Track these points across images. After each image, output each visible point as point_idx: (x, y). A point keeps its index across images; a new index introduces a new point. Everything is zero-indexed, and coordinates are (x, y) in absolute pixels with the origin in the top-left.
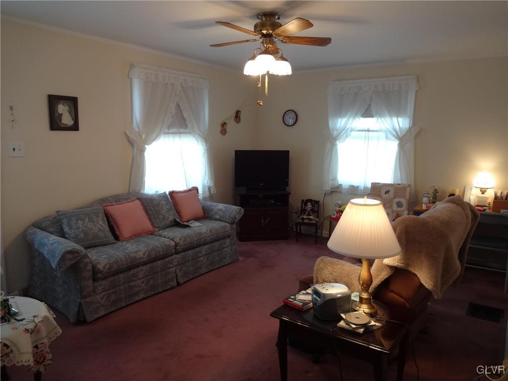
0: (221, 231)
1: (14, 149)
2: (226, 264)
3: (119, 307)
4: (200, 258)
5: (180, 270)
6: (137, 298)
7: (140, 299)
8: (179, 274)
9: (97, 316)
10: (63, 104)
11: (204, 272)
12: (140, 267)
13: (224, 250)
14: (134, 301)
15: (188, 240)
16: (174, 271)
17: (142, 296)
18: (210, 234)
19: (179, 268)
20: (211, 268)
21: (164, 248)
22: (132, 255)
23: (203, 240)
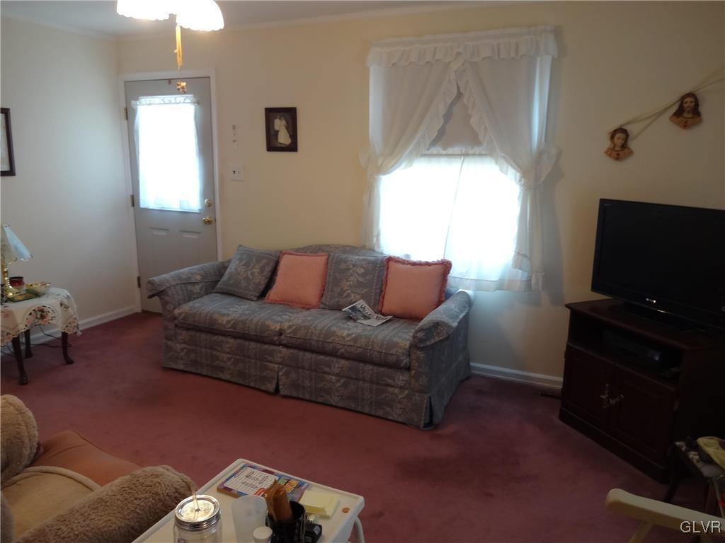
0: (377, 349)
1: (234, 172)
2: (390, 418)
3: (199, 372)
4: (330, 376)
5: (287, 374)
6: (221, 376)
7: (224, 378)
8: (283, 380)
9: (174, 366)
10: (280, 119)
11: (334, 404)
12: (228, 338)
13: (391, 389)
14: (216, 376)
15: (301, 334)
16: (276, 369)
17: (228, 377)
18: (351, 343)
19: (284, 370)
20: (353, 406)
21: (259, 327)
22: (215, 316)
23: (331, 345)
